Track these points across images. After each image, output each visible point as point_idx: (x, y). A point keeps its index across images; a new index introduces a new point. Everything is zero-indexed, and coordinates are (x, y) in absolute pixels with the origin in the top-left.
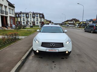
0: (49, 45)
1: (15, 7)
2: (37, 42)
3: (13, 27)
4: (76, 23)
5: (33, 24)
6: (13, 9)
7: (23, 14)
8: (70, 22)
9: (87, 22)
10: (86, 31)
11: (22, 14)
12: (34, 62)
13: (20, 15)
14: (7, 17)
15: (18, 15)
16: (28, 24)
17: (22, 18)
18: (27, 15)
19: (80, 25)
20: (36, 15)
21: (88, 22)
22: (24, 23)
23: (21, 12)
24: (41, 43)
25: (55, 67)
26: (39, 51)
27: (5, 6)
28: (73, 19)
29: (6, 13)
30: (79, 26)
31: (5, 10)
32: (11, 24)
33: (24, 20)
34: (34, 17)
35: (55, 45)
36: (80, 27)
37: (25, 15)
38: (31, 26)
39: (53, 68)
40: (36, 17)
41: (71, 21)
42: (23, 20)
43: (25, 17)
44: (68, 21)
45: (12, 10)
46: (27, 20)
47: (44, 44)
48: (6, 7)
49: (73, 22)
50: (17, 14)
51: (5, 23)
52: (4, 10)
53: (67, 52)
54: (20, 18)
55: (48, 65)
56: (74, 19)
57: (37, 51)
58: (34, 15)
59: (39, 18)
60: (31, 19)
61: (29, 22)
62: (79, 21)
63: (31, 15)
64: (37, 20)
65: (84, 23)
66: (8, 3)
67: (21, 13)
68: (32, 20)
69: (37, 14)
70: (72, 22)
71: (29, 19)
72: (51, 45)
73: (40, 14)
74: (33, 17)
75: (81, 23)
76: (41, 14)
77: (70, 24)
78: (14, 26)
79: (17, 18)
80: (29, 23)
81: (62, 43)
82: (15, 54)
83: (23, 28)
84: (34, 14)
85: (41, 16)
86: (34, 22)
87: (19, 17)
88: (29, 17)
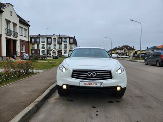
0: (86, 74)
1: (29, 26)
2: (64, 70)
3: (25, 57)
4: (129, 52)
5: (58, 54)
6: (26, 28)
7: (43, 37)
8: (119, 52)
9: (147, 51)
10: (147, 64)
11: (41, 38)
12: (57, 107)
13: (38, 40)
14: (17, 40)
15: (34, 39)
16: (50, 54)
17: (41, 43)
18: (49, 40)
19: (136, 55)
20: (64, 40)
21: (150, 51)
22: (43, 52)
23: (39, 34)
24: (72, 71)
25: (97, 115)
26: (67, 86)
27: (13, 23)
28: (124, 46)
29: (15, 34)
30: (134, 57)
31: (14, 29)
32: (21, 53)
33: (43, 48)
34: (60, 43)
35: (97, 75)
36: (136, 59)
37: (45, 39)
38: (56, 57)
39: (94, 116)
40: (63, 43)
41: (121, 49)
42: (41, 47)
43: (45, 43)
44: (116, 49)
45: (25, 30)
46: (49, 48)
47: (76, 74)
48: (15, 25)
49: (125, 51)
50: (33, 37)
51: (12, 51)
52: (12, 30)
53: (118, 89)
54: (38, 45)
55: (83, 112)
56: (126, 47)
57: (65, 87)
58: (60, 40)
59: (68, 43)
60: (55, 45)
61: (51, 50)
62: (133, 49)
63: (55, 39)
64: (65, 48)
65: (144, 52)
66: (19, 19)
67: (39, 36)
68: (57, 47)
69: (65, 37)
70: (123, 51)
71: (52, 47)
72: (89, 74)
73: (70, 38)
74: (58, 43)
75: (138, 53)
76: (72, 38)
77: (119, 54)
78: (26, 55)
79: (33, 44)
80: (51, 52)
81: (110, 72)
82: (25, 93)
83: (41, 60)
84: (60, 37)
85: (72, 40)
86: (59, 51)
87: (36, 42)
88: (51, 43)
